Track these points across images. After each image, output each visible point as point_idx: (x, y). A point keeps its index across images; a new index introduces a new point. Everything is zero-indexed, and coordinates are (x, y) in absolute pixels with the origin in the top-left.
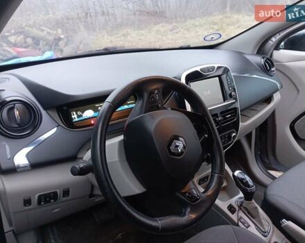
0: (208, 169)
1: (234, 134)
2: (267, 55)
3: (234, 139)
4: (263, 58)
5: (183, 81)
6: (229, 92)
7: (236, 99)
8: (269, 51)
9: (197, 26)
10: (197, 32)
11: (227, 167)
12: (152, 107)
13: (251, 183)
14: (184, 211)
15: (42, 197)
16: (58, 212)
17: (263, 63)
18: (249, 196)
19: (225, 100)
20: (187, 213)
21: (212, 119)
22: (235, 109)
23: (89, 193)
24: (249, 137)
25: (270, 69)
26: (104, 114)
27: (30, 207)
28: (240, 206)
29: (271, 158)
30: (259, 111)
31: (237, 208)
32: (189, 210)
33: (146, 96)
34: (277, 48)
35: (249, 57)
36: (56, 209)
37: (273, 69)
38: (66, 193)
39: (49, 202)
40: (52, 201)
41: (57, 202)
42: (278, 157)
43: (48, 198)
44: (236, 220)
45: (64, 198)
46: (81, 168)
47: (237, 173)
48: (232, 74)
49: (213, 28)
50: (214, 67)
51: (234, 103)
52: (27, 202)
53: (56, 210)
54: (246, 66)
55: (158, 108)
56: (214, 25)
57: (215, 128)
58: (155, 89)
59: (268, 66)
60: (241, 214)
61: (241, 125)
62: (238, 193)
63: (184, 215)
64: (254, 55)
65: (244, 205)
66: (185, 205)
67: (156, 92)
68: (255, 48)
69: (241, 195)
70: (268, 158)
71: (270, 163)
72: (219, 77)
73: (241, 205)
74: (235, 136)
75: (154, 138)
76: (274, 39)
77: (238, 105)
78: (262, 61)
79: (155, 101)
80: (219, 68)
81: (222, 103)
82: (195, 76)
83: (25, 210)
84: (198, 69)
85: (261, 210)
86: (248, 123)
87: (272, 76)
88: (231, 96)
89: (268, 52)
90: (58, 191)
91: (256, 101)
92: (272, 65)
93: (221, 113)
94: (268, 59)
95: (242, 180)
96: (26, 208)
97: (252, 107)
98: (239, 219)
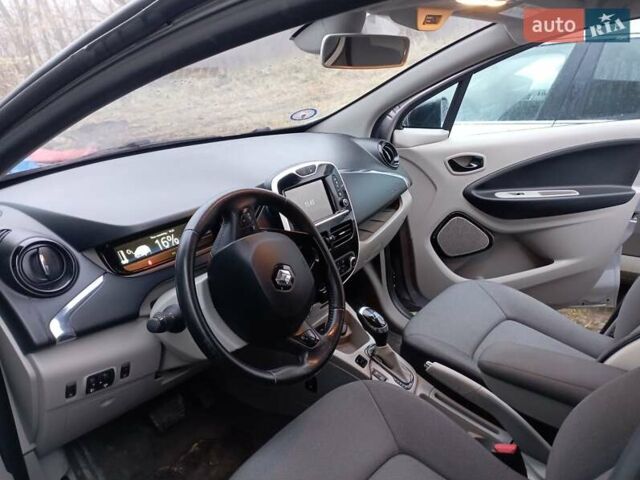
0: (324, 312)
1: (353, 258)
2: (386, 139)
3: (353, 265)
4: (381, 143)
5: (275, 190)
6: (340, 199)
7: (349, 207)
8: (389, 131)
9: (267, 75)
10: (268, 87)
11: (348, 308)
12: (245, 230)
13: (382, 321)
14: (300, 359)
15: (92, 380)
16: (108, 406)
17: (381, 150)
18: (381, 340)
19: (334, 210)
20: (305, 360)
21: (321, 238)
22: (350, 222)
23: (156, 369)
24: (375, 262)
25: (392, 158)
26: (188, 245)
27: (74, 398)
28: (372, 356)
29: (413, 293)
30: (384, 222)
31: (368, 359)
32: (307, 355)
33: (234, 216)
34: (399, 126)
35: (360, 143)
36: (107, 401)
37: (396, 159)
38: (125, 370)
39: (101, 387)
40: (105, 385)
41: (113, 386)
42: (422, 289)
43: (100, 380)
44: (369, 376)
45: (121, 380)
46: (162, 322)
47: (363, 310)
48: (340, 172)
49: (297, 78)
50: (314, 167)
51: (347, 214)
52: (71, 390)
53: (107, 403)
54: (358, 158)
55: (252, 232)
56: (297, 72)
57: (328, 250)
58: (244, 208)
59: (389, 156)
60: (375, 366)
61: (361, 244)
62: (368, 339)
63: (302, 363)
64: (367, 139)
65: (377, 353)
67: (245, 210)
68: (367, 129)
69: (372, 341)
70: (409, 294)
71: (412, 301)
72: (323, 179)
73: (373, 354)
74: (354, 261)
75: (254, 269)
76: (392, 113)
77: (353, 217)
78: (380, 149)
79: (248, 222)
80: (320, 165)
81: (331, 216)
82: (289, 182)
83: (67, 405)
84: (293, 170)
85: (399, 358)
86: (370, 242)
87: (396, 169)
88: (341, 204)
89: (387, 135)
90: (115, 368)
91: (377, 208)
92: (394, 153)
93: (332, 230)
94: (387, 144)
95: (370, 319)
96: (68, 400)
97: (373, 218)
98: (372, 373)
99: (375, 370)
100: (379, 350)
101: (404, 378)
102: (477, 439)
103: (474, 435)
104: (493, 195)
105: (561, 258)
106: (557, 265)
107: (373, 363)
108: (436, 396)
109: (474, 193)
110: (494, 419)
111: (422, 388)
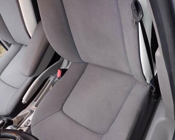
31: (19, 129)
73: (16, 127)
99: (25, 125)
100: (15, 124)
101: (28, 113)
102: (52, 87)
107: (21, 126)
111: (32, 106)
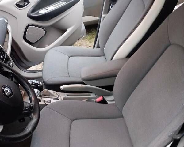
14: (31, 117)
18: (40, 89)
20: (33, 116)
31: (40, 98)
32: (32, 114)
44: (44, 103)
60: (44, 99)
63: (33, 118)
65: (42, 94)
66: (28, 114)
73: (40, 95)
86: (9, 53)
95: (32, 84)
98: (45, 101)
99: (45, 100)
100: (42, 93)
101: (55, 96)
102: (86, 101)
103: (85, 100)
104: (38, 13)
105: (69, 27)
106: (69, 30)
107: (42, 98)
108: (68, 95)
109: (32, 15)
110: (88, 92)
111: (62, 96)
